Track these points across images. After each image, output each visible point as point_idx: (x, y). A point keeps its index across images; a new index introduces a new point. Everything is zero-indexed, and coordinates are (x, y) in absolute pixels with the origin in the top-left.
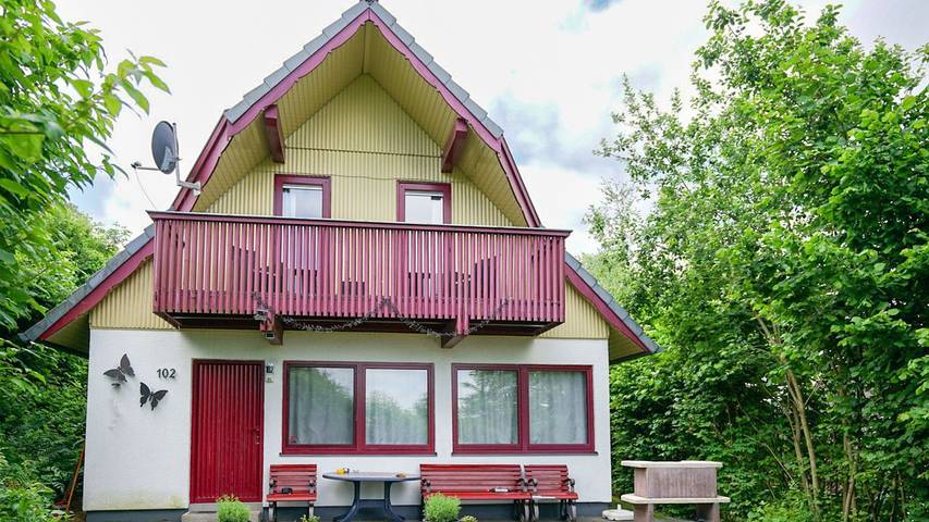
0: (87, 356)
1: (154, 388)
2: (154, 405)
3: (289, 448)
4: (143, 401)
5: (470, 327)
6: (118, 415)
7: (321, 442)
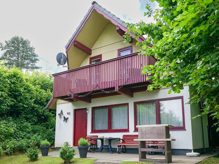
0: (56, 111)
1: (66, 117)
2: (66, 121)
3: (93, 131)
4: (64, 121)
5: (118, 88)
6: (61, 124)
7: (101, 129)
